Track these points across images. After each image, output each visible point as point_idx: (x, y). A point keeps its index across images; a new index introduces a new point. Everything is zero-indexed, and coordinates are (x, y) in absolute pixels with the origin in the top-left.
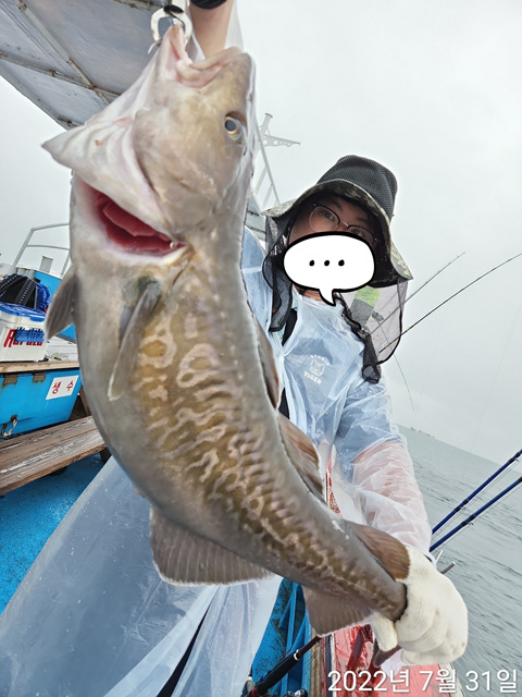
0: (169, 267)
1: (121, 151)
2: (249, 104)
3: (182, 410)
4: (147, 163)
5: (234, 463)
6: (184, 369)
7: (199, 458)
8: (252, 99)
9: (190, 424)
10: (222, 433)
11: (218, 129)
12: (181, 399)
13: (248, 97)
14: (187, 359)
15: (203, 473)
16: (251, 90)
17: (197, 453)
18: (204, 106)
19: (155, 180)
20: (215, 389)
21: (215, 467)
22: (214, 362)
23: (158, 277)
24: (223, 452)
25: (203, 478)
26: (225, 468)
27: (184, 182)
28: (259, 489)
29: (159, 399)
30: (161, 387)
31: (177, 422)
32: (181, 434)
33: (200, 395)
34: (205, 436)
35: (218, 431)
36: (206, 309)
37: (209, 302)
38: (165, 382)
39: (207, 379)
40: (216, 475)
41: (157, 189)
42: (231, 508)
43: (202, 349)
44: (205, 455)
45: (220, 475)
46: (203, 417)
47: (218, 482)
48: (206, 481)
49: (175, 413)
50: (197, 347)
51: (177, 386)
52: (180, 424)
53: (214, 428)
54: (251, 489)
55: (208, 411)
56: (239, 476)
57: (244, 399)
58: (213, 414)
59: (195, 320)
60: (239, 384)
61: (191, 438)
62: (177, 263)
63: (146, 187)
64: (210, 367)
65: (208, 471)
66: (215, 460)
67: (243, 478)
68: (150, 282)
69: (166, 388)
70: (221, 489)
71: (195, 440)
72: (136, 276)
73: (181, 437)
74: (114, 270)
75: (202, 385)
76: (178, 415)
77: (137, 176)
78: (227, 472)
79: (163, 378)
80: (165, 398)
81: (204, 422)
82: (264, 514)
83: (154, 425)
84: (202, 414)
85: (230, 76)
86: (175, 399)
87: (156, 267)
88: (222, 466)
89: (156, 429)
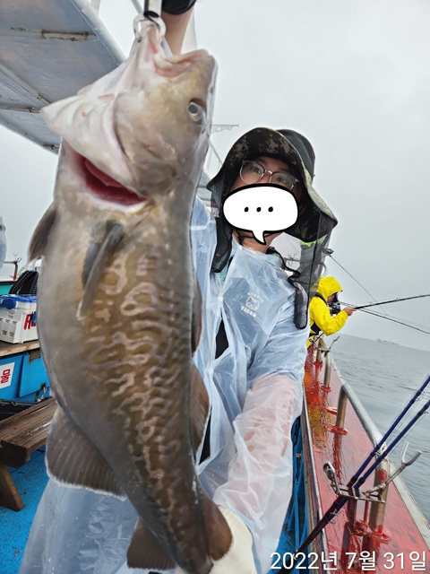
0: (132, 215)
1: (101, 122)
2: (209, 95)
3: (118, 333)
4: (121, 132)
5: (144, 389)
6: (129, 300)
7: (119, 376)
8: (212, 91)
9: (120, 347)
10: (144, 362)
11: (183, 111)
12: (120, 324)
13: (209, 89)
14: (133, 292)
15: (118, 390)
16: (212, 84)
17: (119, 372)
18: (172, 92)
19: (127, 146)
20: (149, 323)
21: (129, 388)
22: (155, 300)
23: (123, 222)
24: (140, 378)
25: (115, 394)
26: (136, 391)
27: (150, 148)
28: (155, 419)
29: (103, 319)
30: (106, 310)
31: (111, 342)
32: (111, 352)
33: (136, 324)
34: (130, 359)
35: (142, 359)
36: (157, 255)
37: (161, 249)
38: (112, 306)
39: (145, 313)
40: (127, 394)
41: (128, 153)
42: (127, 426)
43: (147, 287)
44: (125, 375)
45: (130, 395)
46: (133, 343)
47: (127, 401)
48: (117, 396)
49: (112, 334)
50: (143, 284)
51: (119, 312)
52: (113, 344)
53: (138, 356)
54: (148, 417)
55: (139, 340)
56: (145, 402)
57: (171, 339)
58: (142, 344)
59: (146, 261)
60: (170, 324)
61: (118, 358)
62: (140, 213)
63: (119, 151)
64: (149, 303)
65: (122, 389)
66: (131, 382)
67: (147, 405)
68: (116, 224)
69: (110, 312)
70: (126, 408)
71: (120, 361)
72: (105, 219)
73: (111, 355)
74: (88, 210)
75: (139, 317)
76: (114, 336)
77: (113, 142)
78: (136, 395)
79: (110, 303)
80: (107, 320)
81: (134, 348)
82: (149, 442)
83: (93, 340)
84: (133, 341)
85: (196, 71)
86: (115, 323)
87: (123, 214)
88: (135, 389)
89: (92, 343)
